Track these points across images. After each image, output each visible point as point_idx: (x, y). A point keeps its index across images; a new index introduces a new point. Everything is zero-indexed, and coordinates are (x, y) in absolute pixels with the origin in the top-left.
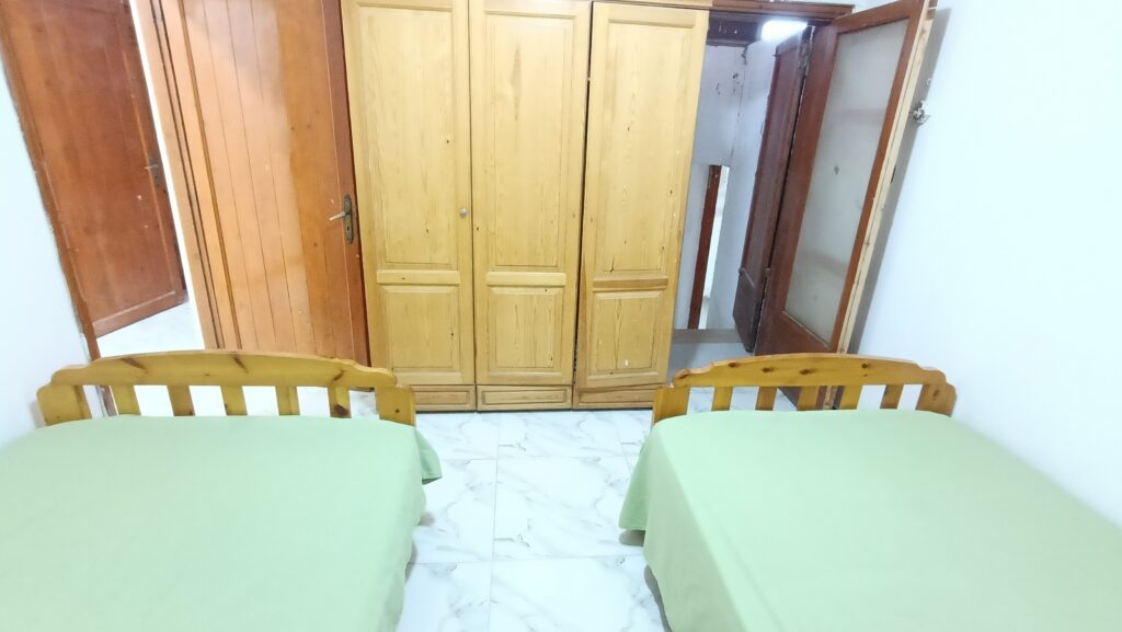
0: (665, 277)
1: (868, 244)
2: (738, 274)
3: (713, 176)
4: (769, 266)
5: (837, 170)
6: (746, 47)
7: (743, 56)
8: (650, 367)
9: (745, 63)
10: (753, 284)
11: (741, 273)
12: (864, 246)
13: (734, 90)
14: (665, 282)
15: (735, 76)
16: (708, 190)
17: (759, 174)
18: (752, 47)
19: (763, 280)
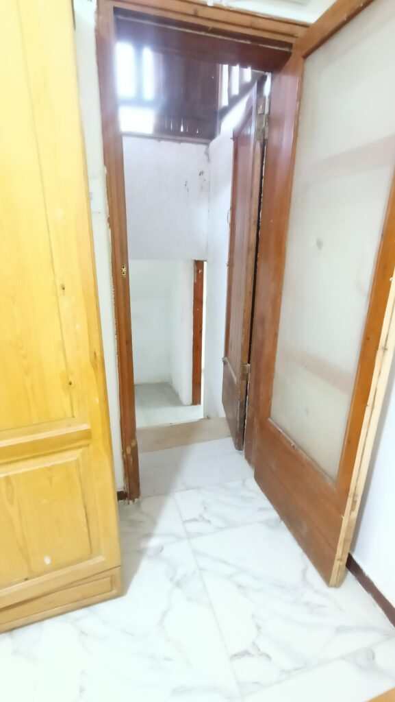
0: (85, 427)
1: (385, 349)
2: (222, 364)
3: (198, 271)
4: (249, 363)
5: (319, 244)
6: (207, 144)
7: (207, 154)
8: (91, 553)
9: (209, 160)
10: (235, 379)
11: (225, 363)
12: (380, 353)
13: (202, 187)
14: (87, 435)
15: (201, 173)
16: (194, 284)
17: (231, 265)
18: (214, 143)
19: (244, 377)
